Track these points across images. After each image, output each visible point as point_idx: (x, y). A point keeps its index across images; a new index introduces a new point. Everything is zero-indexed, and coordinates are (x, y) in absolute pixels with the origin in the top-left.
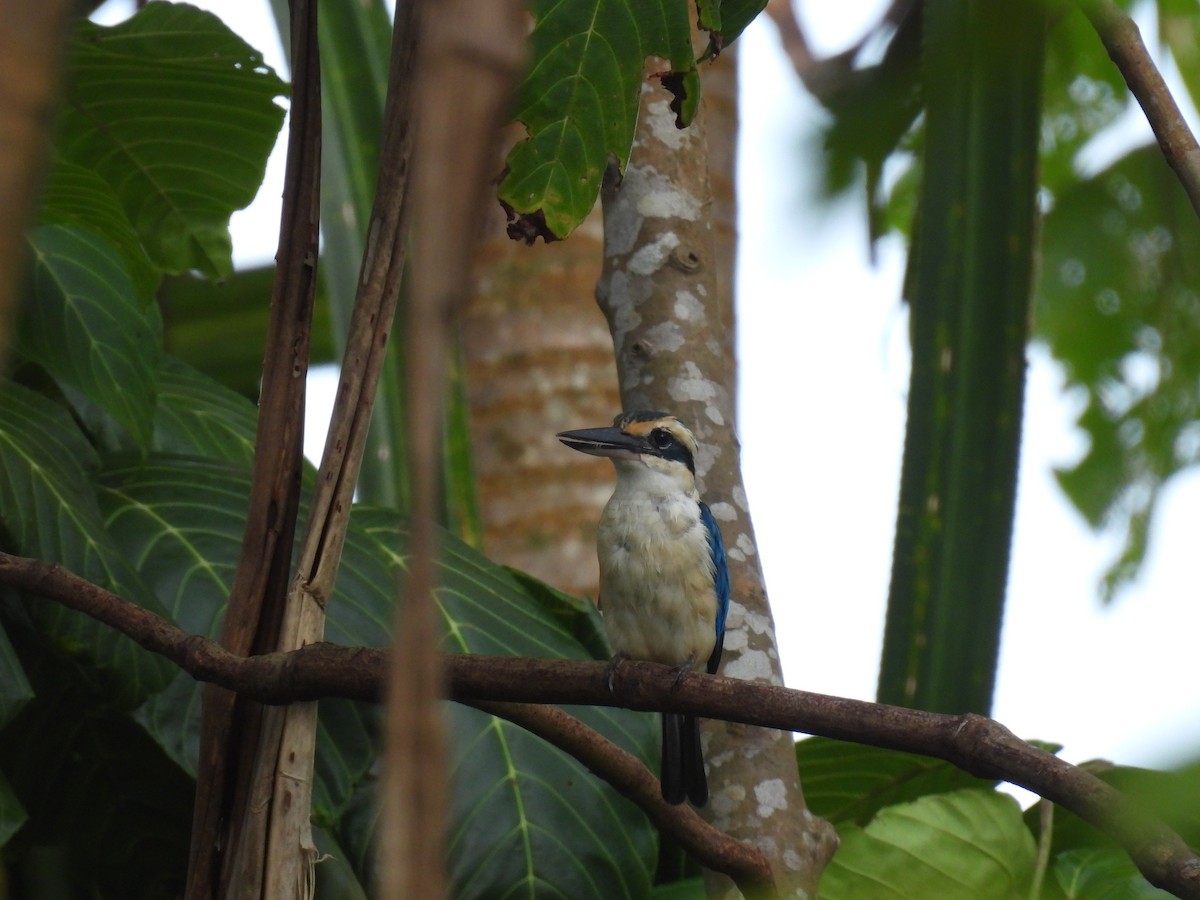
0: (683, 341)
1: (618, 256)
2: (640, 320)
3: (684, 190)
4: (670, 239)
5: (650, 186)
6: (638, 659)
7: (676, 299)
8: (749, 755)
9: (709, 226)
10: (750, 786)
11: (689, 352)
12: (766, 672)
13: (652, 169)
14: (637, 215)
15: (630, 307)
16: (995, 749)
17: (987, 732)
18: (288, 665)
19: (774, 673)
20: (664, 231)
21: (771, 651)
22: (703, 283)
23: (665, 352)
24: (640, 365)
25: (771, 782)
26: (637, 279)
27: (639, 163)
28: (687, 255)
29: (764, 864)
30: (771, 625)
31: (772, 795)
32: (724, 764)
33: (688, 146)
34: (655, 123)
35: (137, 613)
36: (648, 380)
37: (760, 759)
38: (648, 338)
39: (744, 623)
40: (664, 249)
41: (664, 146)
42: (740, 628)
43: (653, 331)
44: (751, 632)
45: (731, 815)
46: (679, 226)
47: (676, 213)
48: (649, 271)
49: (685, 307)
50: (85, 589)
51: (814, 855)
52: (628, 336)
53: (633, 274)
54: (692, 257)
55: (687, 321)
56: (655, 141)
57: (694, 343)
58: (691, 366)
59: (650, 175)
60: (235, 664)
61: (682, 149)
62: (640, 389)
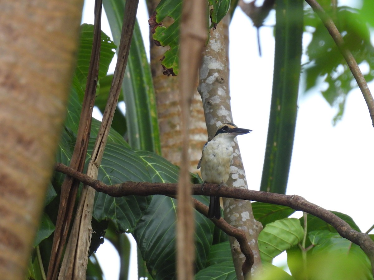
0: (220, 100)
1: (203, 79)
2: (209, 95)
3: (220, 62)
4: (216, 75)
5: (211, 61)
6: (209, 183)
7: (218, 90)
8: (240, 206)
9: (226, 71)
10: (240, 213)
11: (222, 103)
12: (244, 184)
13: (211, 57)
14: (208, 69)
15: (206, 92)
16: (301, 203)
17: (299, 199)
18: (121, 187)
19: (245, 184)
20: (215, 73)
21: (244, 179)
22: (225, 85)
23: (216, 103)
24: (209, 107)
25: (245, 212)
26: (208, 85)
27: (208, 55)
28: (221, 78)
29: (243, 234)
30: (244, 172)
31: (246, 215)
32: (233, 208)
33: (220, 51)
34: (212, 45)
35: (82, 175)
36: (212, 110)
37: (242, 207)
38: (211, 100)
39: (238, 172)
40: (215, 77)
41: (214, 51)
42: (237, 173)
43: (213, 98)
44: (239, 174)
45: (235, 221)
46: (219, 71)
47: (218, 68)
48: (211, 83)
49: (220, 92)
50: (68, 169)
51: (257, 231)
52: (206, 99)
53: (207, 83)
54: (222, 79)
55: (221, 95)
56: (212, 50)
57: (223, 101)
58: (222, 107)
59: (211, 58)
60: (107, 187)
61: (219, 52)
62: (209, 113)
